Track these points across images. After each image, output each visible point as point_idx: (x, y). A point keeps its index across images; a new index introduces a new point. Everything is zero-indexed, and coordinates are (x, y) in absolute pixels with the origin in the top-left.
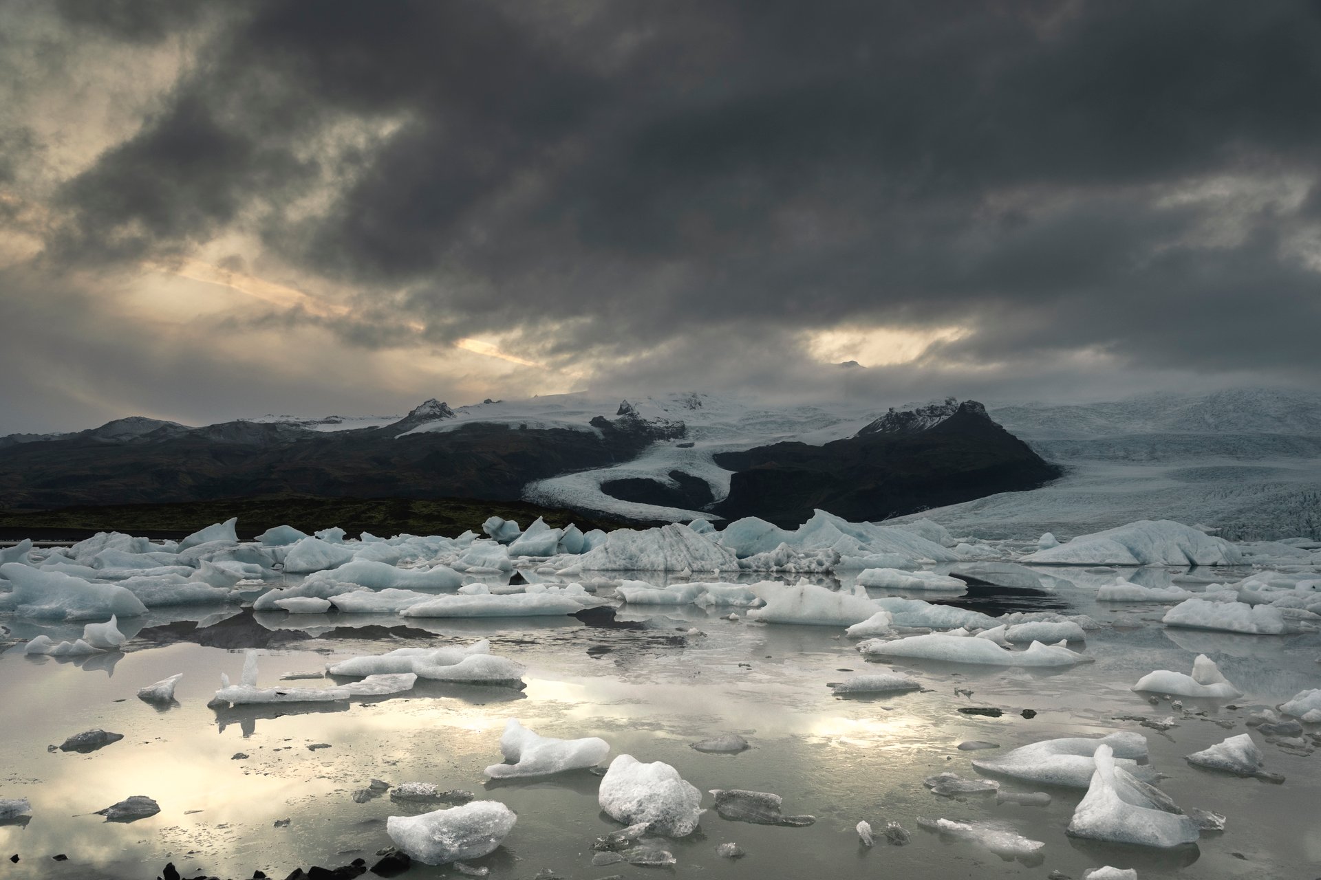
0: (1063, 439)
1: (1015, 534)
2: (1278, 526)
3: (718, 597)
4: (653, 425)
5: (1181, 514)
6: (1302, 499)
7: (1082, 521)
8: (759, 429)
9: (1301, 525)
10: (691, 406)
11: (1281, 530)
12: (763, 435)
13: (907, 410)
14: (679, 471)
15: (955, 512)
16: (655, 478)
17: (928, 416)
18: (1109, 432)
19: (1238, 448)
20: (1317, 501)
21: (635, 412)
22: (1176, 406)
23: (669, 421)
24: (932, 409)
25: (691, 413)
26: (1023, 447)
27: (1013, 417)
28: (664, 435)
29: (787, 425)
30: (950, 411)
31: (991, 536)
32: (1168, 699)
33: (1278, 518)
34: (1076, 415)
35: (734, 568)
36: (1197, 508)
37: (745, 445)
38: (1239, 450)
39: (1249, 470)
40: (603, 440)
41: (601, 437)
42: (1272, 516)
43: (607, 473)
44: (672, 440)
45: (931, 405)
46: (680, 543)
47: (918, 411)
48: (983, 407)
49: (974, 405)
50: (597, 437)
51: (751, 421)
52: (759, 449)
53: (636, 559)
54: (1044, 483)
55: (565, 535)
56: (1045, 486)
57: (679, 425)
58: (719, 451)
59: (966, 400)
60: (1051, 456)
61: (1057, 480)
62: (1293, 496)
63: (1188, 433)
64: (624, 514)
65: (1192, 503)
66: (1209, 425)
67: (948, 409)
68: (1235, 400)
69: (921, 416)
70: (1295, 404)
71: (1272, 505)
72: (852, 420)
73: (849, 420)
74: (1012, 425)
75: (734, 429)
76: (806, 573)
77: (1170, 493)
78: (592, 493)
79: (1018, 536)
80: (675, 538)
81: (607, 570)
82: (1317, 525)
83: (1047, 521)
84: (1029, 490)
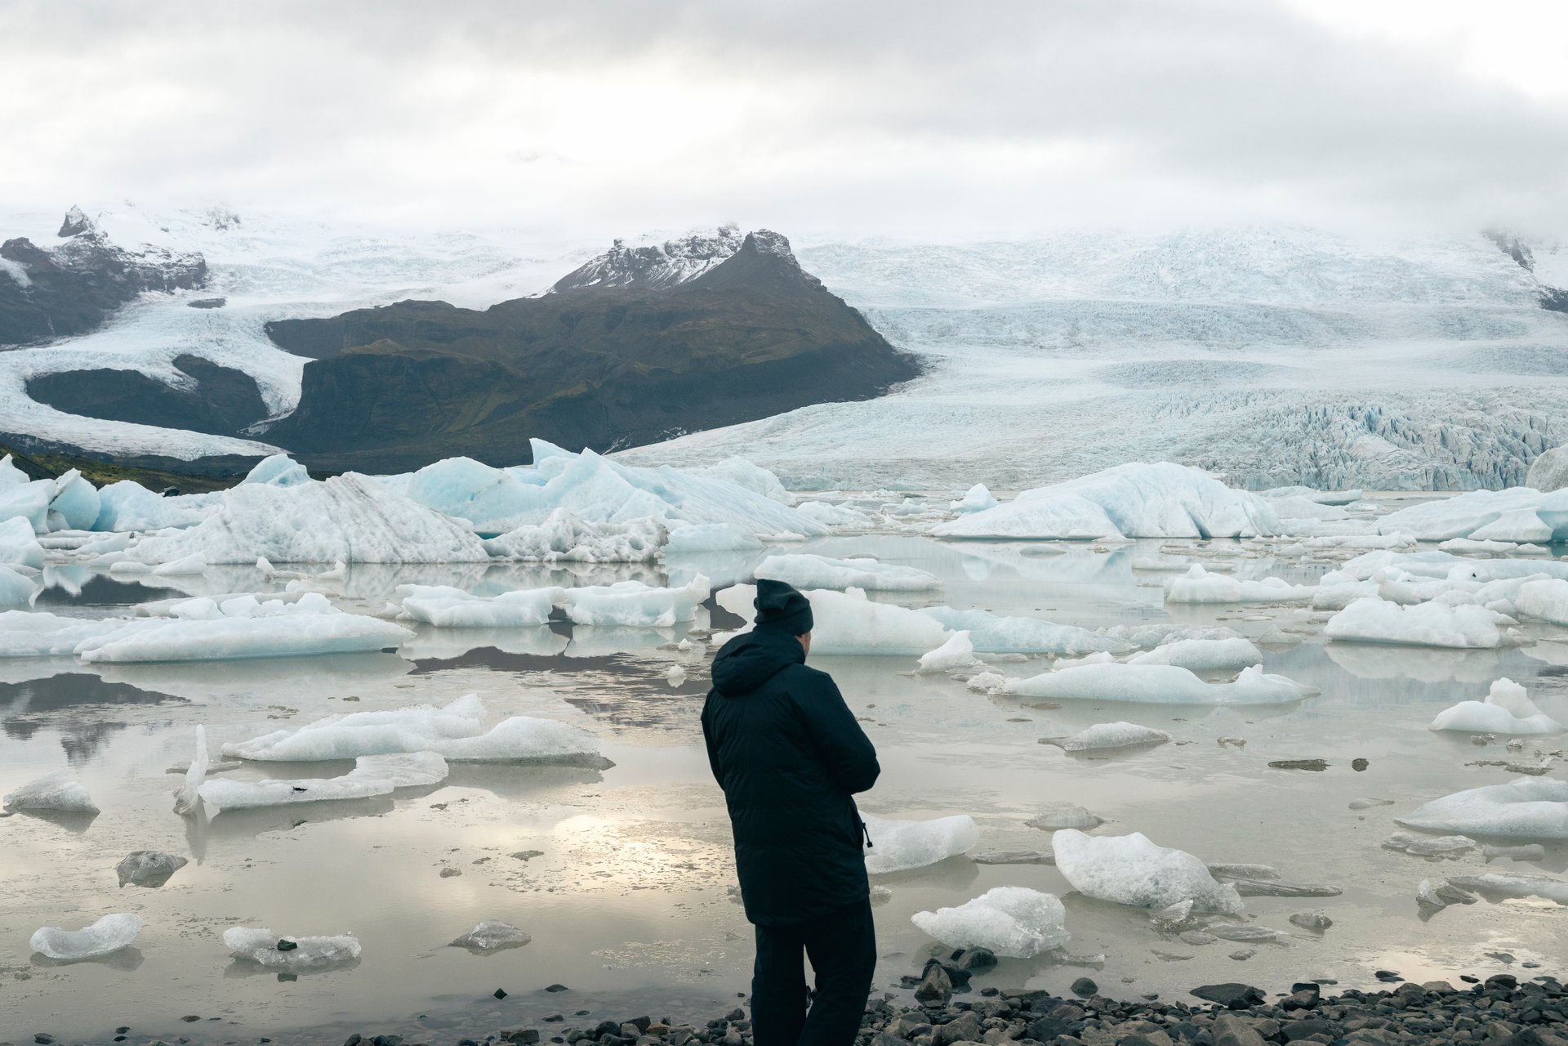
0: (925, 306)
1: (839, 480)
2: (1267, 464)
3: (595, 613)
4: (138, 260)
5: (1118, 444)
6: (1305, 419)
7: (953, 457)
8: (359, 274)
9: (1301, 463)
10: (218, 222)
11: (1271, 471)
12: (366, 286)
13: (648, 244)
14: (195, 355)
15: (733, 440)
16: (146, 370)
17: (686, 256)
18: (1003, 295)
19: (1209, 328)
20: (1328, 423)
21: (98, 232)
22: (1114, 251)
23: (172, 253)
24: (694, 244)
25: (219, 236)
26: (856, 318)
27: (839, 263)
28: (157, 280)
29: (416, 266)
30: (726, 248)
31: (798, 484)
32: (1492, 739)
33: (1267, 450)
34: (948, 263)
35: (479, 557)
36: (1142, 432)
37: (331, 306)
38: (1211, 333)
39: (1226, 367)
40: (29, 288)
41: (25, 281)
42: (1260, 448)
43: (38, 358)
44: (178, 291)
45: (692, 236)
46: (369, 511)
47: (667, 247)
48: (786, 243)
49: (771, 238)
50: (15, 281)
51: (342, 258)
52: (360, 313)
53: (286, 542)
54: (891, 387)
55: (61, 492)
56: (892, 392)
57: (192, 261)
58: (277, 316)
59: (756, 229)
60: (904, 337)
61: (913, 381)
62: (1292, 412)
63: (1131, 300)
64: (78, 443)
65: (1134, 424)
66: (1166, 287)
67: (722, 244)
68: (1209, 244)
69: (674, 256)
70: (1301, 254)
71: (1259, 429)
72: (543, 261)
73: (537, 261)
74: (837, 279)
75: (309, 273)
76: (614, 562)
77: (1099, 406)
78: (7, 399)
79: (844, 484)
80: (356, 500)
81: (235, 564)
82: (1326, 462)
83: (894, 457)
84: (863, 399)
